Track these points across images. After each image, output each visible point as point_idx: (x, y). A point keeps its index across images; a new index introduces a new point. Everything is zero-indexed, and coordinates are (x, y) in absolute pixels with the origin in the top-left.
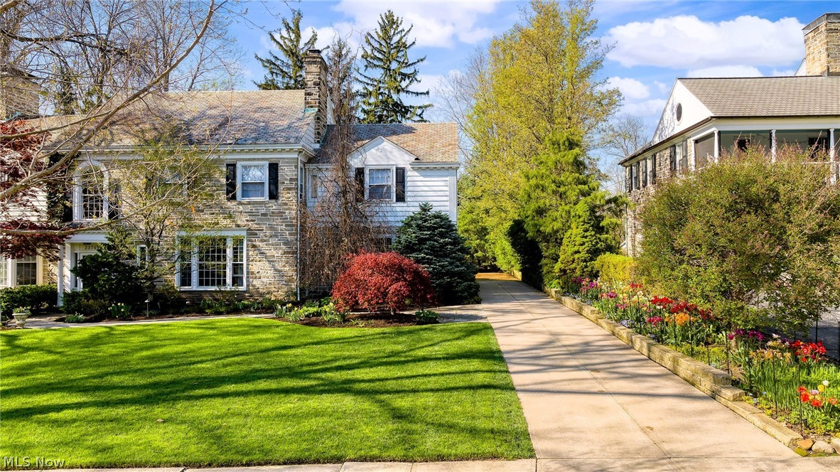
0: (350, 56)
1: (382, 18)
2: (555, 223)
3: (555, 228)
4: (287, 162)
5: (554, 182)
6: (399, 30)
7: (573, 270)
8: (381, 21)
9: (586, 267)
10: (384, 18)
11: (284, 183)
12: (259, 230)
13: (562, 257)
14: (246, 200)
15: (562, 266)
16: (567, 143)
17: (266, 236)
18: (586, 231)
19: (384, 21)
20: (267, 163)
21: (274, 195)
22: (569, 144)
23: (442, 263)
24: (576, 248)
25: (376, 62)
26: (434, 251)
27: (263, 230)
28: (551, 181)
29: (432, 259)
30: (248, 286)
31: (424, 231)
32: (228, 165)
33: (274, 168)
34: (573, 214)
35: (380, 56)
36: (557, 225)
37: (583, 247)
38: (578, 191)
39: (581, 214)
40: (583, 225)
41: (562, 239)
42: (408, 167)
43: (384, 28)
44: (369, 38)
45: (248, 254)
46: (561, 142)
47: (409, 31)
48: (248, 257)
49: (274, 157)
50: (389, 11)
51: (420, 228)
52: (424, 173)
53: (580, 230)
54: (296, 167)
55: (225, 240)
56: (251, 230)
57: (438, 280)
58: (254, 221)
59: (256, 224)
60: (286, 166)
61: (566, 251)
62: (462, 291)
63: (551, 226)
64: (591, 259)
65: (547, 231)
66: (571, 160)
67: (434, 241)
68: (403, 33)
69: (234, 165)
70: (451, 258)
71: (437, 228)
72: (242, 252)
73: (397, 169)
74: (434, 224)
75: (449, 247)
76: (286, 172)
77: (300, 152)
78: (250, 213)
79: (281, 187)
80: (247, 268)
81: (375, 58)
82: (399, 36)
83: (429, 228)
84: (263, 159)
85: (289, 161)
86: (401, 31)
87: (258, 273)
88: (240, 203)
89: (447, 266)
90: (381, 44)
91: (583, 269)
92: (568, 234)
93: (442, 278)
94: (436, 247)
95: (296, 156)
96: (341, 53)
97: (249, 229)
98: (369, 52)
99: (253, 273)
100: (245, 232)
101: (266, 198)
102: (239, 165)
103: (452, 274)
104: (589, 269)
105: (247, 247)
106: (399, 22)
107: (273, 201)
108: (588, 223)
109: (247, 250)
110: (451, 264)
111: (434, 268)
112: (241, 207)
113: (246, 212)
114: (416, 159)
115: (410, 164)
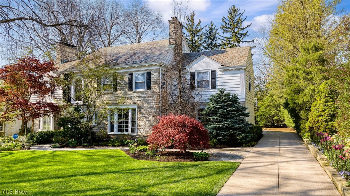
0: (216, 28)
1: (230, 9)
2: (305, 98)
3: (304, 101)
4: (155, 71)
5: (304, 72)
6: (238, 14)
7: (318, 128)
8: (229, 11)
9: (328, 125)
10: (231, 9)
11: (153, 81)
12: (142, 105)
13: (310, 119)
14: (138, 90)
15: (311, 125)
16: (314, 49)
17: (145, 108)
18: (327, 102)
19: (231, 11)
20: (145, 72)
21: (149, 87)
22: (315, 49)
23: (228, 122)
24: (320, 113)
25: (227, 30)
26: (224, 115)
27: (144, 105)
28: (302, 72)
29: (223, 120)
30: (137, 132)
31: (219, 103)
32: (129, 74)
33: (149, 74)
34: (317, 91)
35: (229, 27)
36: (306, 99)
37: (325, 112)
38: (321, 76)
39: (322, 91)
40: (324, 98)
41: (310, 107)
42: (218, 70)
43: (230, 14)
44: (224, 19)
45: (137, 117)
46: (310, 48)
47: (243, 14)
48: (137, 118)
49: (149, 69)
50: (233, 6)
51: (217, 102)
52: (226, 73)
53: (323, 101)
54: (159, 73)
55: (128, 110)
56: (139, 105)
57: (226, 132)
58: (140, 100)
59: (141, 102)
60: (154, 73)
61: (313, 115)
62: (241, 139)
63: (302, 99)
64: (331, 121)
65: (299, 103)
66: (316, 58)
67: (225, 109)
68: (240, 15)
69: (132, 74)
70: (235, 119)
71: (226, 102)
72: (135, 116)
73: (212, 71)
74: (225, 99)
75: (233, 112)
76: (155, 76)
77: (161, 66)
78: (139, 97)
79: (152, 83)
80: (137, 124)
81: (227, 28)
82: (239, 16)
83: (222, 102)
84: (144, 70)
85: (155, 70)
86: (239, 14)
87: (142, 126)
88: (135, 92)
89: (232, 124)
90: (230, 21)
91: (325, 127)
92: (314, 104)
93: (229, 130)
94: (225, 113)
95: (158, 67)
96: (212, 27)
97: (138, 105)
98: (224, 25)
99: (139, 126)
100: (136, 106)
101: (145, 89)
102: (134, 74)
103: (235, 129)
104: (330, 127)
105: (137, 113)
106: (238, 10)
107: (148, 91)
108: (328, 97)
109: (137, 115)
110: (235, 123)
111: (224, 125)
112: (135, 94)
113: (137, 97)
114: (222, 66)
115: (218, 68)
